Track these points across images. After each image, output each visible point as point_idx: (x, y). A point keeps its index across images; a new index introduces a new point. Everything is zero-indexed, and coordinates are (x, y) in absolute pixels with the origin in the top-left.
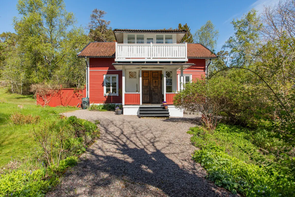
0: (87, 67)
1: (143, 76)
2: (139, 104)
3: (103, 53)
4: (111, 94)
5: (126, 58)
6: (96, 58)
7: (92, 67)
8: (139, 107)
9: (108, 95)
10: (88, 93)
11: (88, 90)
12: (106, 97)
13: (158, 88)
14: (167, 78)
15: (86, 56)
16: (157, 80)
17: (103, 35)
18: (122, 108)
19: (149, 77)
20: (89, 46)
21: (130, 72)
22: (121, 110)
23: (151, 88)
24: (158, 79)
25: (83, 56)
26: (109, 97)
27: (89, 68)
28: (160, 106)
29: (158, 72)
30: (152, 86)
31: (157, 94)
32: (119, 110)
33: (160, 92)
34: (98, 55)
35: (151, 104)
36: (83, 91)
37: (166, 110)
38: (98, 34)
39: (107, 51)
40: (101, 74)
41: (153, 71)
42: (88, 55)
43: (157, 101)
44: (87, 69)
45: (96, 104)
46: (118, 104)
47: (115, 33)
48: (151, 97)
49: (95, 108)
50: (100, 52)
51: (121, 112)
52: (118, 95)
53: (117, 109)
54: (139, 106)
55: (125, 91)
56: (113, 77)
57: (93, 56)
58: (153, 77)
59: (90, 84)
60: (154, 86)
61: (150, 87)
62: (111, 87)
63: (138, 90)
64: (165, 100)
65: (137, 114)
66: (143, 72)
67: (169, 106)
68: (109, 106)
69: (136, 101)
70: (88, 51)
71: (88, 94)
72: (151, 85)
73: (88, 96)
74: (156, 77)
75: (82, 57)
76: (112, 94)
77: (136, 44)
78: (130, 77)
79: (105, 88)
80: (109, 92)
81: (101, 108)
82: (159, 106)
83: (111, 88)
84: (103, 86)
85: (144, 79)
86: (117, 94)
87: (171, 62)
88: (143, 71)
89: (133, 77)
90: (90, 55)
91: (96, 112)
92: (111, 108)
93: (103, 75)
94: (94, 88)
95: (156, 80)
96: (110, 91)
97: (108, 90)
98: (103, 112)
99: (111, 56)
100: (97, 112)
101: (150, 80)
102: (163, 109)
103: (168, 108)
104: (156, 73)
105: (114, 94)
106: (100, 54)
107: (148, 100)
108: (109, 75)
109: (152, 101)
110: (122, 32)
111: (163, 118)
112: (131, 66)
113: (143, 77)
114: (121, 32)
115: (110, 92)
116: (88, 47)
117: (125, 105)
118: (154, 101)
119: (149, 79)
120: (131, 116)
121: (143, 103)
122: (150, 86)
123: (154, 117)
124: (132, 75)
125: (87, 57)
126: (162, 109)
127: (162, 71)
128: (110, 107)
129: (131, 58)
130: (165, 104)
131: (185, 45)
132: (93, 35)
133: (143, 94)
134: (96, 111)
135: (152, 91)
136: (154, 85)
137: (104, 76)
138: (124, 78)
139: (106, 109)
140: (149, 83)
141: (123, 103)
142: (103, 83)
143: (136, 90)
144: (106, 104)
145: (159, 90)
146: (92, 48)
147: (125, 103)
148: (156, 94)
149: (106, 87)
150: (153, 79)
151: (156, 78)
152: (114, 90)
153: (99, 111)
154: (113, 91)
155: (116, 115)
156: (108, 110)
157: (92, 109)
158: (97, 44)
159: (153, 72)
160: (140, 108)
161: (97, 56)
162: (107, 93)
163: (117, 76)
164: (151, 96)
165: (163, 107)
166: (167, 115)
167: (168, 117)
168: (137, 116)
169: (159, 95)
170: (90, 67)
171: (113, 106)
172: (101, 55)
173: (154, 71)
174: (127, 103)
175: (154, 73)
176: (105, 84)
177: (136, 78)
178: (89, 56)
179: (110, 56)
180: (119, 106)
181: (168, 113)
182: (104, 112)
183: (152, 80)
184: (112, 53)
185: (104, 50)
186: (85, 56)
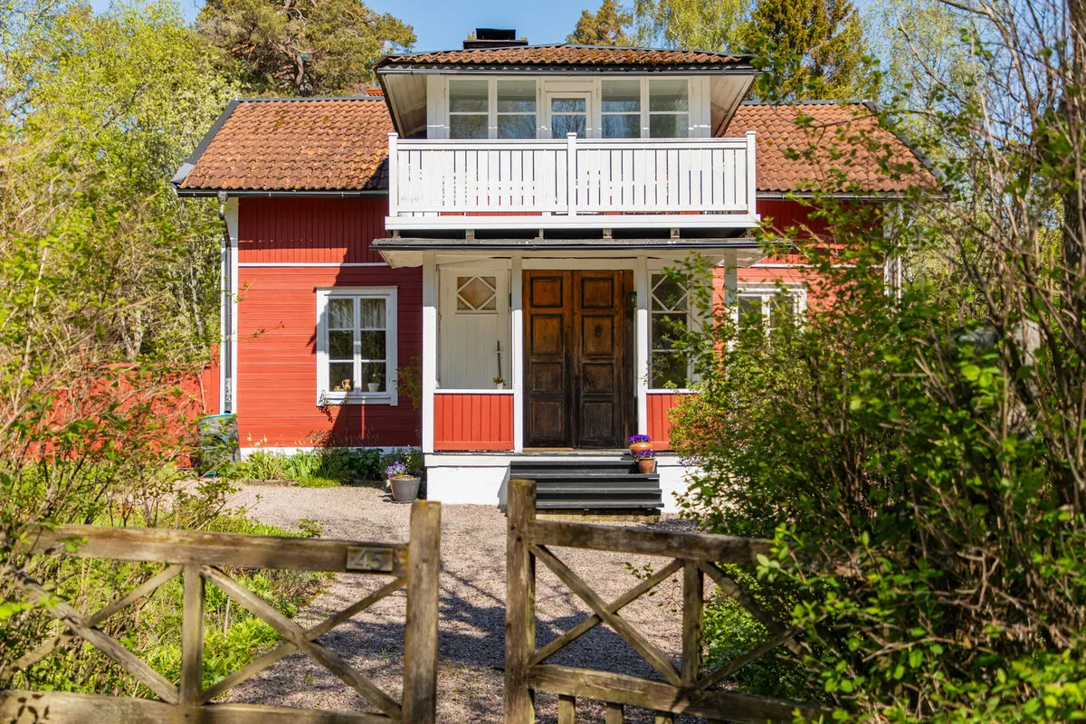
0: (228, 245)
1: (532, 299)
2: (507, 450)
3: (317, 173)
4: (354, 392)
5: (443, 214)
6: (276, 200)
7: (251, 247)
8: (508, 463)
9: (338, 402)
10: (230, 389)
11: (228, 375)
12: (328, 413)
13: (612, 364)
14: (661, 309)
15: (224, 186)
16: (606, 323)
17: (294, 26)
18: (419, 470)
19: (561, 306)
20: (229, 124)
21: (461, 281)
22: (413, 479)
23: (575, 361)
24: (612, 317)
25: (209, 188)
26: (348, 410)
27: (235, 251)
28: (618, 459)
29: (612, 280)
30: (577, 353)
31: (603, 397)
32: (407, 479)
33: (622, 384)
34: (287, 183)
35: (571, 451)
36: (204, 377)
37: (645, 480)
38: (261, 25)
39: (337, 158)
40: (303, 286)
41: (584, 275)
42: (234, 183)
43: (606, 433)
44: (228, 257)
45: (275, 450)
46: (396, 448)
47: (385, 74)
48: (573, 411)
49: (277, 469)
50: (299, 164)
51: (414, 489)
52: (394, 402)
53: (396, 472)
54: (507, 461)
55: (435, 383)
56: (370, 305)
57: (261, 189)
58: (583, 307)
59: (240, 339)
60: (589, 355)
61: (569, 359)
62: (355, 356)
63: (504, 377)
64: (643, 429)
65: (496, 502)
66: (532, 279)
67: (660, 460)
68: (345, 458)
69: (495, 429)
70: (229, 159)
71: (228, 397)
72: (573, 345)
73: (228, 404)
74: (601, 304)
75: (201, 196)
76: (364, 395)
77: (493, 143)
78: (462, 307)
79: (323, 361)
80: (347, 386)
81: (305, 471)
82: (613, 456)
83: (358, 361)
84: (314, 351)
85: (537, 315)
86: (391, 395)
87: (672, 233)
88: (531, 271)
89: (476, 308)
90: (242, 183)
91: (280, 490)
92: (359, 471)
93: (315, 290)
94: (262, 360)
95: (598, 321)
96: (350, 376)
97: (340, 375)
98: (318, 490)
99: (360, 187)
100: (285, 488)
101: (567, 319)
102: (633, 476)
103: (659, 470)
104: (601, 284)
105: (373, 396)
106: (296, 173)
107: (560, 427)
108: (345, 292)
109: (578, 435)
110: (422, 70)
111: (632, 517)
112: (468, 252)
113: (533, 306)
114: (415, 71)
115: (352, 384)
116: (226, 131)
117: (437, 452)
118: (588, 434)
119: (561, 317)
120: (469, 506)
121: (529, 442)
122: (567, 352)
123: (584, 514)
124: (472, 296)
125: (229, 195)
126: (625, 474)
127: (631, 272)
128: (351, 463)
129: (470, 214)
130: (643, 446)
131: (744, 145)
132: (234, 29)
133: (534, 396)
134: (279, 484)
135: (577, 378)
136: (591, 349)
137: (322, 300)
138: (429, 315)
139: (331, 476)
140: (564, 337)
141: (428, 443)
142: (314, 338)
143: (496, 376)
144: (330, 452)
145: (616, 372)
146: (252, 137)
147: (435, 445)
148: (601, 397)
149: (327, 356)
150: (583, 317)
151: (600, 312)
152: (374, 374)
153: (296, 485)
154: (367, 379)
155: (387, 504)
156: (343, 483)
157: (257, 477)
158: (277, 113)
159: (583, 280)
160: (515, 467)
161: (282, 189)
162: (332, 389)
163: (390, 295)
164: (572, 405)
165: (631, 462)
166: (648, 503)
167: (655, 512)
168: (499, 507)
169: (615, 401)
170: (241, 247)
171: (369, 462)
172: (303, 184)
173: (592, 276)
174: (448, 444)
175: (589, 286)
176: (323, 340)
177: (491, 308)
178: (240, 189)
179: (354, 189)
180: (403, 460)
181: (657, 496)
182: (323, 490)
183: (578, 319)
184: (364, 166)
185: (320, 151)
186: (220, 189)
